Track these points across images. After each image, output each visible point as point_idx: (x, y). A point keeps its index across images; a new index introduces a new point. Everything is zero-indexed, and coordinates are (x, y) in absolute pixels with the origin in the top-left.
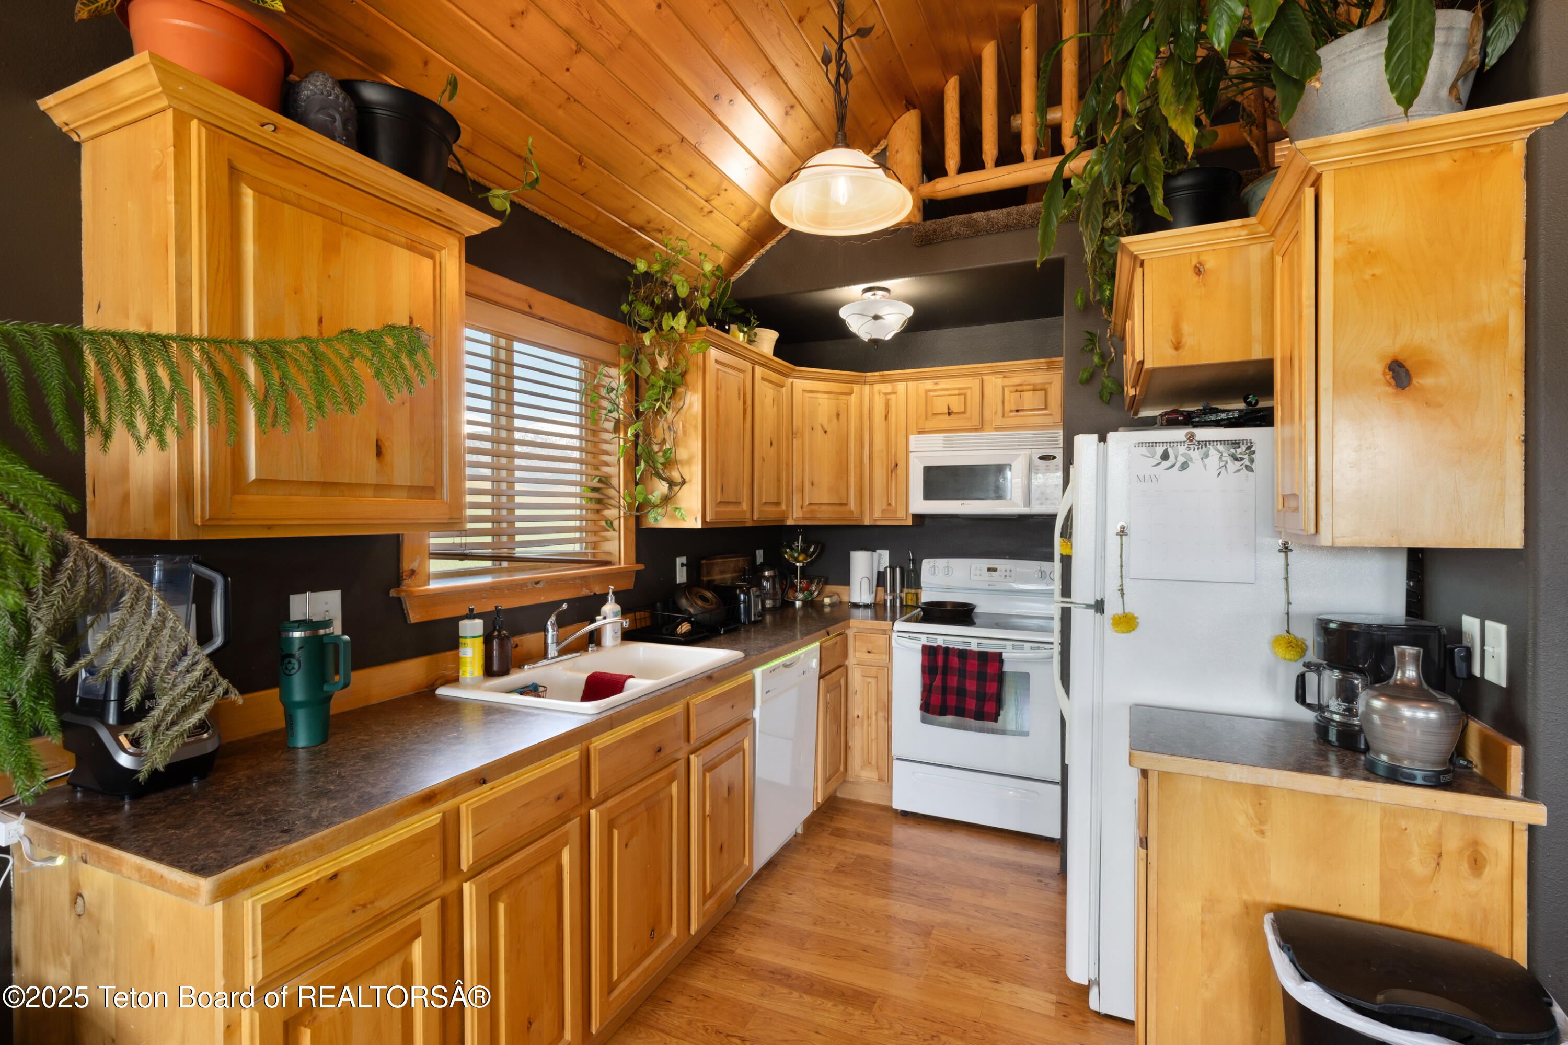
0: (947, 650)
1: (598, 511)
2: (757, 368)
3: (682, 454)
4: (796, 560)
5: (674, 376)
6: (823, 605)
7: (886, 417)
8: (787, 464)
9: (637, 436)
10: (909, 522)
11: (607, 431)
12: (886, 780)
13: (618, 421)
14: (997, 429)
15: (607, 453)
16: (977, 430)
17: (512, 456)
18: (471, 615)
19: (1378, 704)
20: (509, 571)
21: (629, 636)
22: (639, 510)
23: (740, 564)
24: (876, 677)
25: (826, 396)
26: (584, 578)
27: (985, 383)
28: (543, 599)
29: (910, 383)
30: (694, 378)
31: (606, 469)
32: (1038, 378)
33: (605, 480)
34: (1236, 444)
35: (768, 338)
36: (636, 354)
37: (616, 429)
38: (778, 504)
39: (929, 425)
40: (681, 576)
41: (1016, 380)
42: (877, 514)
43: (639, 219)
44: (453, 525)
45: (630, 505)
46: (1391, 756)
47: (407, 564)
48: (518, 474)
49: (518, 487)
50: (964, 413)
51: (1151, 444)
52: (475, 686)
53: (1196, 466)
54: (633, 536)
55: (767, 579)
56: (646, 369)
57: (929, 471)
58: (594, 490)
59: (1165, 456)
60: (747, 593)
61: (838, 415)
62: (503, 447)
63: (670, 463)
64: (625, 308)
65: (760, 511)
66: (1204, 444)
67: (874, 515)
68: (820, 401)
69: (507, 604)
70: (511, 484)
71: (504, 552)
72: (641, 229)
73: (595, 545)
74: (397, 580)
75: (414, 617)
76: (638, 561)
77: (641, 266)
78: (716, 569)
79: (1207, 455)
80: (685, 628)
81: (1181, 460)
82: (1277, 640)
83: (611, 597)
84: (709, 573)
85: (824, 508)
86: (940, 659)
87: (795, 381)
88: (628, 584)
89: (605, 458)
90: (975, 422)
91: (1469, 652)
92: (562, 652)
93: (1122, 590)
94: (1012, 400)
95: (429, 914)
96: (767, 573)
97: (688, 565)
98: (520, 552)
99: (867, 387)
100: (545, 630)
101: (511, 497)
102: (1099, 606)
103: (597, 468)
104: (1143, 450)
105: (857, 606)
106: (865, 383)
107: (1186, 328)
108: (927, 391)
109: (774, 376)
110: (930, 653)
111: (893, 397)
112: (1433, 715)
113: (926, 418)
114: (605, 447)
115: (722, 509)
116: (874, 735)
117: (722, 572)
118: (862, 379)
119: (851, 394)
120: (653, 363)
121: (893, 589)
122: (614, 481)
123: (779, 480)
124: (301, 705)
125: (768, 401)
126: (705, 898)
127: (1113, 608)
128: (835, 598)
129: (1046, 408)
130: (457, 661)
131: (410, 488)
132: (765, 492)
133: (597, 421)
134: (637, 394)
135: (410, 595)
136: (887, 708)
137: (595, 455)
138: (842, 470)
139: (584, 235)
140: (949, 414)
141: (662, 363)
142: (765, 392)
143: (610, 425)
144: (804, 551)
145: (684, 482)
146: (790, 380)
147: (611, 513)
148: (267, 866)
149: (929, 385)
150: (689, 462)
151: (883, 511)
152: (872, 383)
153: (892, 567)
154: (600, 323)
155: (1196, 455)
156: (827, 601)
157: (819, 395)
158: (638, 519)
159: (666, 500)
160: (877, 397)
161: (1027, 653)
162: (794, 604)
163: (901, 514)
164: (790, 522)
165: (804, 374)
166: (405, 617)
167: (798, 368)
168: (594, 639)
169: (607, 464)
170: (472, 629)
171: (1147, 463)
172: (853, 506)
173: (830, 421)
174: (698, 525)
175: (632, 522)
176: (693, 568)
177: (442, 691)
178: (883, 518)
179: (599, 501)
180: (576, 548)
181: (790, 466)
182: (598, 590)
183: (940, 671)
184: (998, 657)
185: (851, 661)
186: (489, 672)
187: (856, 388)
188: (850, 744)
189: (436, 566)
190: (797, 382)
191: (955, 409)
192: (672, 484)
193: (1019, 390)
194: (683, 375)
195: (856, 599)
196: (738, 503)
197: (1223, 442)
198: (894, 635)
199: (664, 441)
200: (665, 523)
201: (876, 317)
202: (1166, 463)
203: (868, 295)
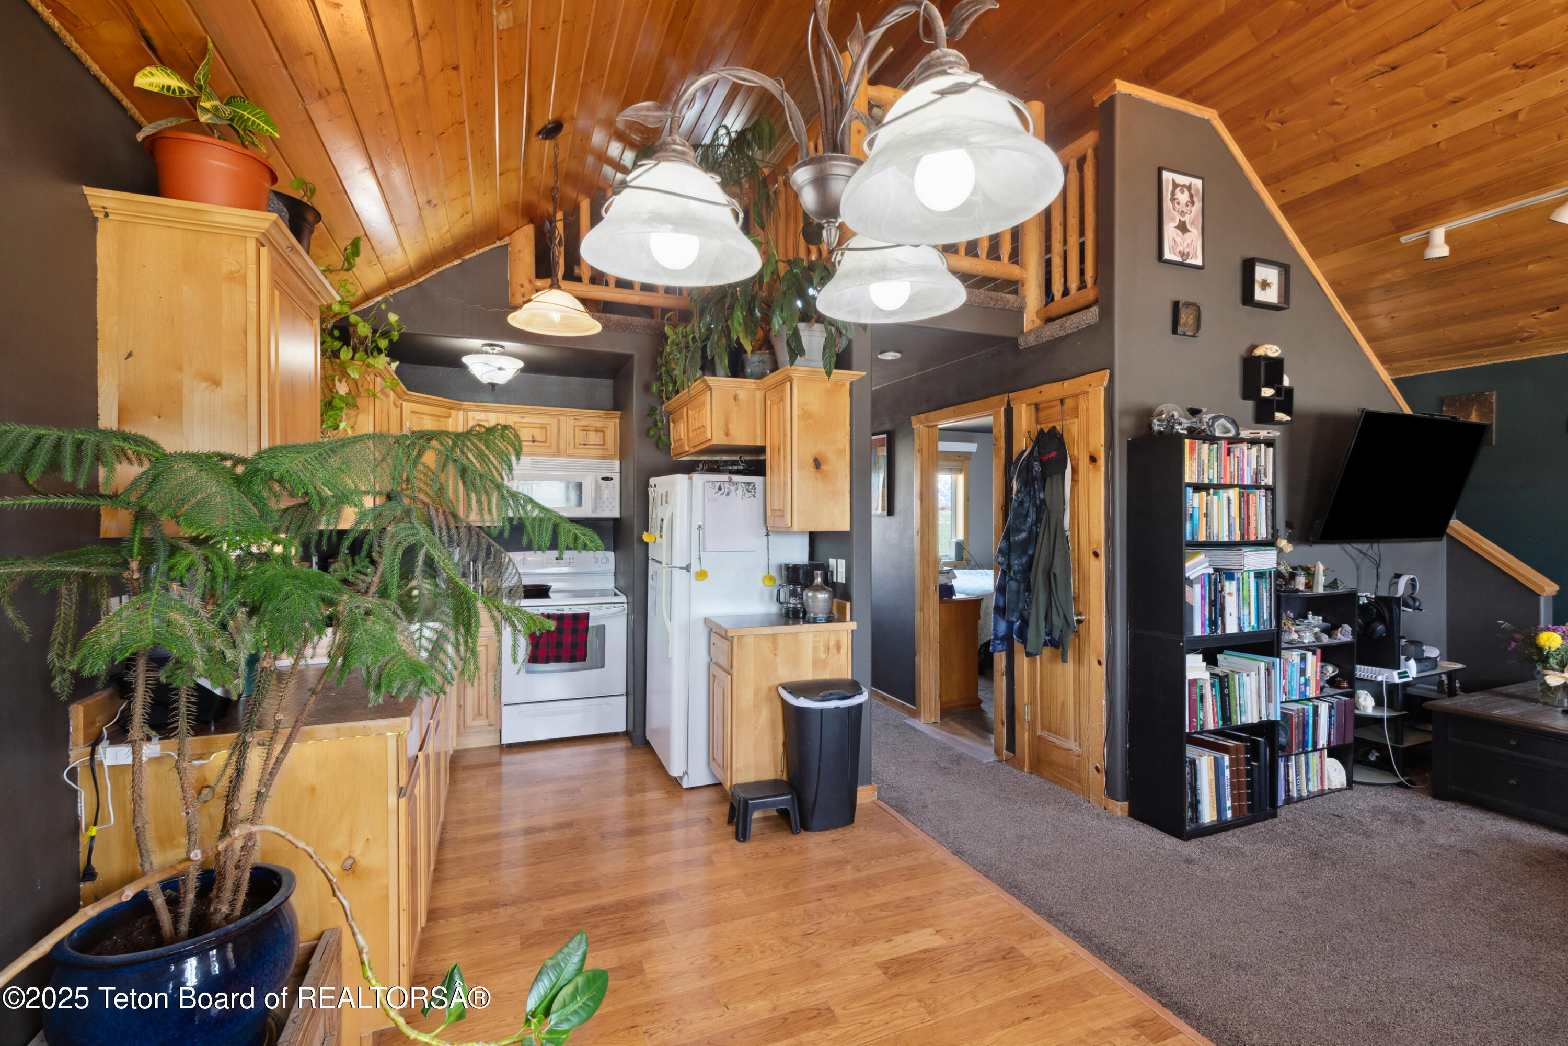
5: (350, 399)
14: (570, 456)
16: (555, 456)
19: (810, 594)
24: (487, 646)
25: (429, 417)
27: (561, 422)
32: (598, 423)
34: (749, 484)
41: (583, 423)
46: (815, 614)
50: (545, 441)
51: (714, 482)
53: (732, 494)
59: (720, 489)
66: (736, 483)
68: (425, 421)
79: (737, 489)
81: (727, 491)
82: (764, 578)
87: (404, 403)
90: (554, 450)
91: (832, 572)
93: (700, 558)
94: (580, 436)
99: (461, 413)
102: (688, 568)
104: (710, 484)
106: (459, 409)
107: (731, 426)
112: (825, 596)
118: (458, 407)
119: (449, 417)
127: (695, 568)
129: (604, 444)
140: (534, 441)
146: (402, 401)
149: (516, 417)
152: (466, 410)
155: (733, 488)
157: (424, 416)
161: (605, 610)
165: (412, 398)
167: (409, 393)
171: (711, 492)
184: (586, 617)
187: (453, 412)
188: (465, 702)
191: (538, 438)
193: (585, 429)
197: (744, 483)
201: (500, 369)
202: (720, 492)
203: (488, 349)
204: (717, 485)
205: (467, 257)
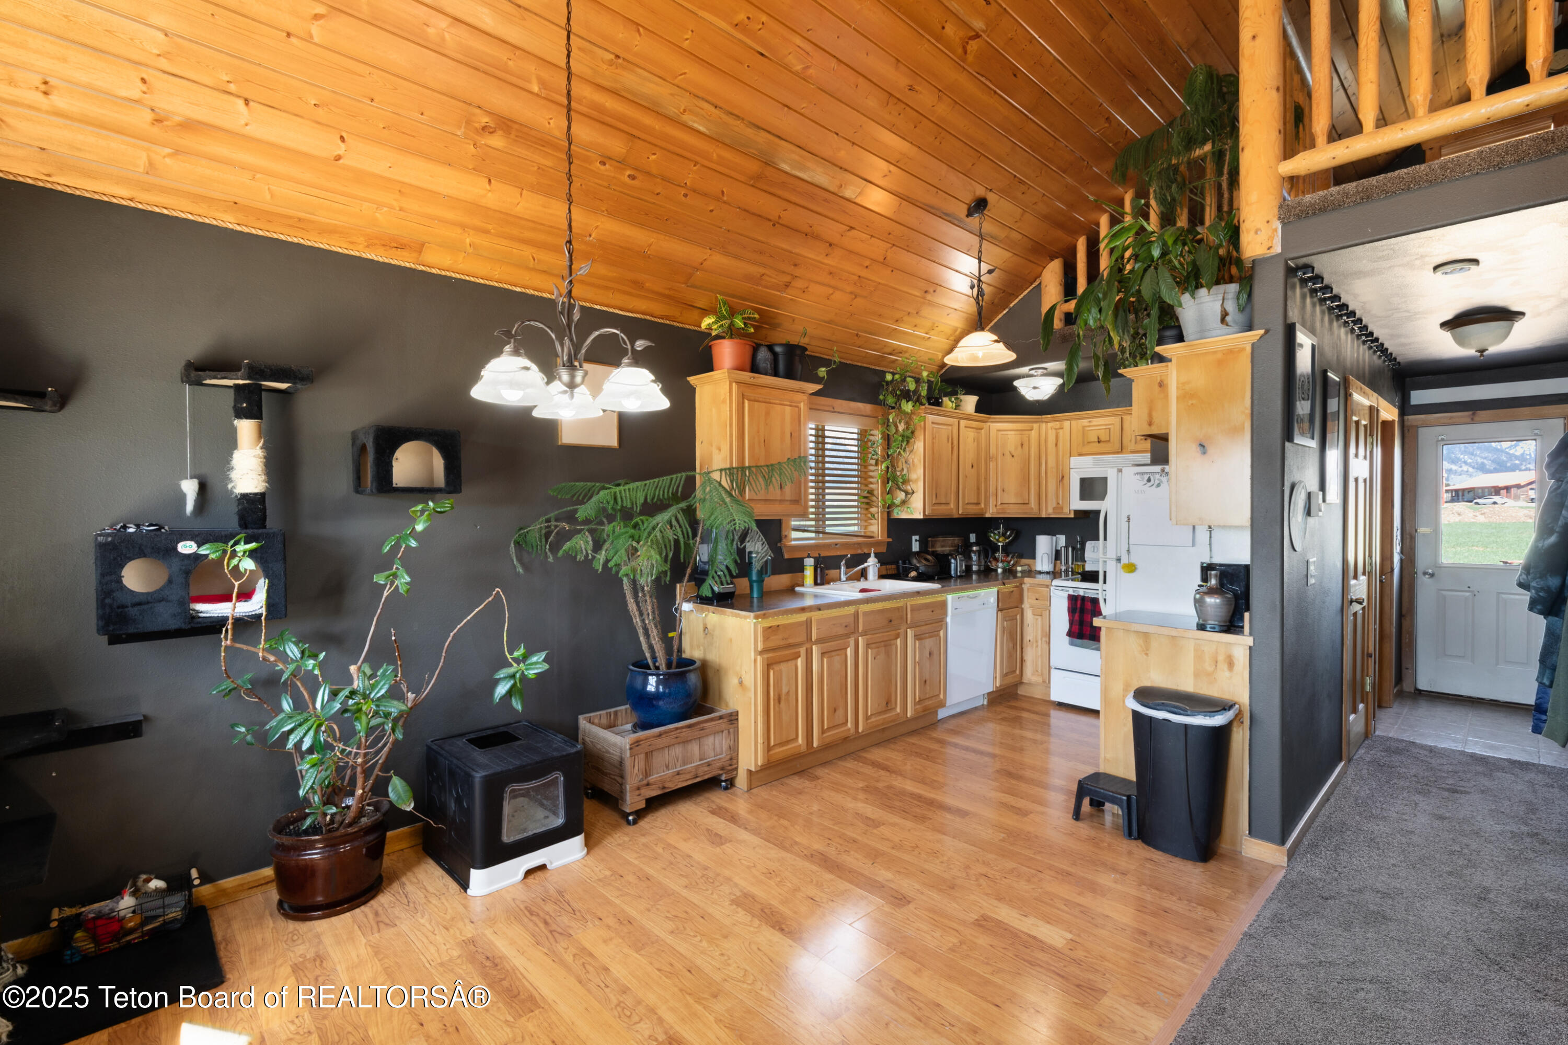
0: (1083, 598)
1: (867, 509)
2: (961, 421)
3: (913, 476)
4: (998, 540)
5: (908, 433)
6: (1016, 572)
7: (1056, 445)
8: (986, 479)
9: (888, 468)
10: (1072, 516)
11: (871, 465)
12: (1047, 683)
13: (877, 460)
14: (1132, 452)
15: (872, 477)
16: (1118, 453)
17: (824, 482)
18: (809, 556)
20: (822, 539)
21: (882, 576)
22: (889, 508)
23: (956, 542)
24: (1041, 616)
25: (1013, 433)
26: (859, 544)
27: (1124, 420)
28: (839, 553)
29: (1073, 422)
30: (919, 435)
31: (871, 486)
33: (871, 492)
35: (970, 402)
36: (887, 424)
37: (877, 464)
38: (978, 504)
39: (1085, 450)
40: (916, 547)
42: (1050, 510)
43: (888, 350)
44: (804, 516)
45: (884, 506)
47: (784, 533)
48: (827, 491)
49: (827, 497)
50: (1109, 441)
51: (1143, 474)
52: (811, 587)
53: (1164, 485)
54: (886, 523)
55: (975, 552)
56: (893, 430)
57: (1083, 481)
58: (865, 497)
59: (1149, 480)
60: (956, 559)
61: (1022, 445)
62: (820, 478)
63: (906, 482)
64: (881, 397)
65: (963, 509)
67: (1048, 512)
68: (1010, 436)
69: (824, 554)
70: (824, 496)
71: (821, 529)
72: (890, 354)
73: (866, 527)
74: (780, 541)
75: (786, 556)
76: (888, 537)
77: (889, 377)
78: (938, 544)
80: (913, 574)
81: (1157, 482)
83: (872, 555)
84: (933, 546)
85: (1011, 506)
86: (1079, 603)
88: (883, 549)
89: (871, 480)
90: (1117, 446)
92: (848, 579)
93: (1128, 552)
95: (803, 651)
96: (974, 548)
97: (919, 541)
98: (828, 530)
99: (1044, 425)
100: (840, 568)
101: (824, 503)
102: (1119, 560)
103: (866, 485)
104: (1138, 477)
105: (1040, 573)
106: (1042, 422)
107: (1154, 414)
108: (1084, 427)
109: (974, 424)
110: (1073, 599)
111: (1061, 431)
112: (1218, 601)
113: (1084, 445)
114: (871, 474)
115: (936, 507)
116: (1039, 653)
117: (942, 546)
119: (1032, 431)
120: (896, 427)
121: (1067, 562)
122: (875, 493)
123: (978, 489)
124: (755, 581)
125: (970, 440)
126: (916, 703)
127: (1125, 560)
128: (1026, 568)
130: (803, 578)
131: (791, 501)
132: (968, 495)
133: (866, 461)
134: (888, 445)
135: (786, 546)
136: (1048, 635)
137: (865, 479)
138: (1025, 479)
139: (859, 364)
140: (1099, 442)
141: (901, 427)
142: (968, 436)
143: (873, 462)
144: (1004, 535)
145: (913, 492)
146: (988, 424)
147: (873, 510)
148: (764, 615)
149: (1085, 422)
150: (917, 481)
151: (1054, 508)
152: (1047, 422)
153: (1066, 548)
154: (867, 408)
155: (1164, 480)
156: (1019, 569)
157: (1009, 433)
158: (889, 513)
159: (904, 502)
160: (1050, 431)
162: (996, 570)
163: (1066, 510)
164: (988, 515)
165: (997, 420)
166: (782, 556)
167: (990, 417)
168: (863, 574)
169: (871, 483)
170: (809, 562)
171: (1140, 484)
172: (1033, 504)
173: (1016, 449)
174: (921, 517)
175: (886, 515)
176: (923, 543)
177: (797, 589)
178: (1054, 513)
179: (868, 504)
180: (855, 528)
181: (987, 479)
182: (866, 551)
183: (1078, 610)
185: (1026, 605)
186: (816, 584)
187: (1036, 425)
188: (1025, 658)
189: (795, 535)
190: (992, 425)
191: (1102, 439)
192: (907, 493)
194: (913, 432)
195: (1039, 568)
196: (948, 504)
198: (1052, 588)
199: (903, 469)
200: (904, 516)
201: (1035, 388)
202: (1149, 484)
203: (1033, 372)
204: (1146, 477)
205: (1012, 305)
